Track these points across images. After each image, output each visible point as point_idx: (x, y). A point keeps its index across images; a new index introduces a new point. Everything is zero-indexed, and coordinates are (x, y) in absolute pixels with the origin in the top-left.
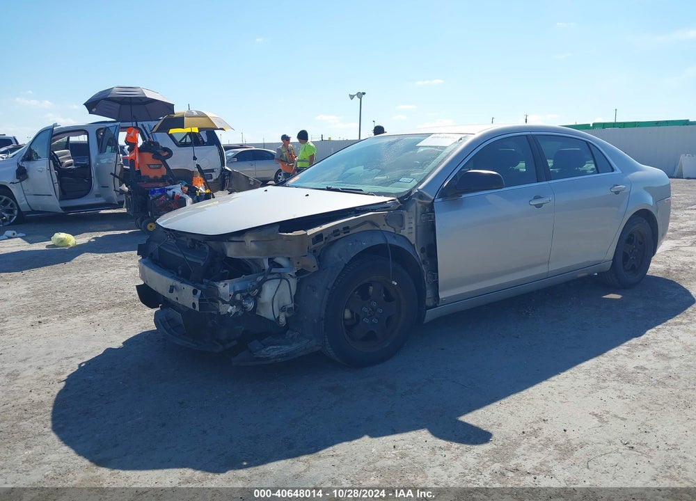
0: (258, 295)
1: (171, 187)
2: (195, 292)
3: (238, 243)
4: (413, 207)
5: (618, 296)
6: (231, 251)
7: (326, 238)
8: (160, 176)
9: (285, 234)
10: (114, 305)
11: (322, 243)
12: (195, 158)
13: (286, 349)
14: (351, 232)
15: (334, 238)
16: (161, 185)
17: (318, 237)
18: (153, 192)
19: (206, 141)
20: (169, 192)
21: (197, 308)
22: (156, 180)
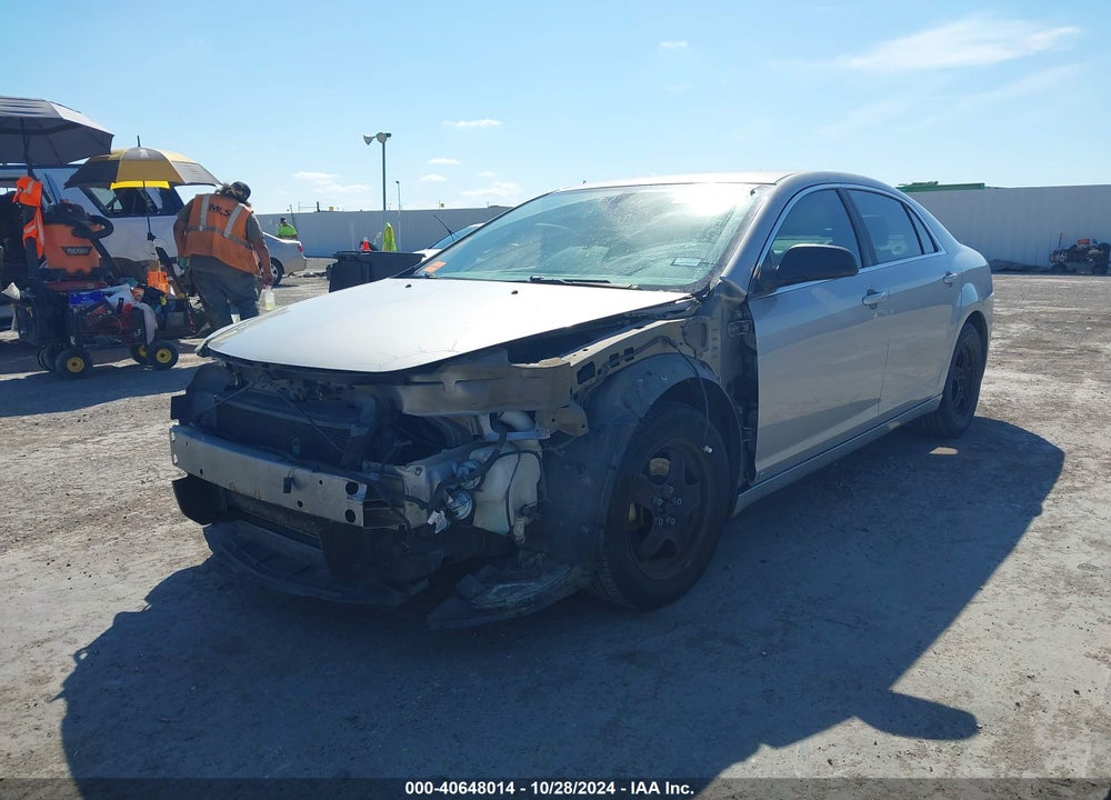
0: (478, 488)
1: (109, 289)
2: (351, 489)
3: (429, 386)
4: (717, 312)
5: (952, 451)
6: (412, 402)
7: (600, 371)
8: (87, 269)
9: (524, 365)
10: (78, 522)
11: (594, 380)
12: (151, 237)
13: (534, 588)
14: (637, 358)
15: (612, 371)
16: (91, 286)
17: (587, 368)
18: (79, 299)
19: (159, 206)
20: (109, 299)
21: (359, 521)
22: (79, 276)
